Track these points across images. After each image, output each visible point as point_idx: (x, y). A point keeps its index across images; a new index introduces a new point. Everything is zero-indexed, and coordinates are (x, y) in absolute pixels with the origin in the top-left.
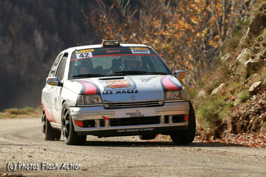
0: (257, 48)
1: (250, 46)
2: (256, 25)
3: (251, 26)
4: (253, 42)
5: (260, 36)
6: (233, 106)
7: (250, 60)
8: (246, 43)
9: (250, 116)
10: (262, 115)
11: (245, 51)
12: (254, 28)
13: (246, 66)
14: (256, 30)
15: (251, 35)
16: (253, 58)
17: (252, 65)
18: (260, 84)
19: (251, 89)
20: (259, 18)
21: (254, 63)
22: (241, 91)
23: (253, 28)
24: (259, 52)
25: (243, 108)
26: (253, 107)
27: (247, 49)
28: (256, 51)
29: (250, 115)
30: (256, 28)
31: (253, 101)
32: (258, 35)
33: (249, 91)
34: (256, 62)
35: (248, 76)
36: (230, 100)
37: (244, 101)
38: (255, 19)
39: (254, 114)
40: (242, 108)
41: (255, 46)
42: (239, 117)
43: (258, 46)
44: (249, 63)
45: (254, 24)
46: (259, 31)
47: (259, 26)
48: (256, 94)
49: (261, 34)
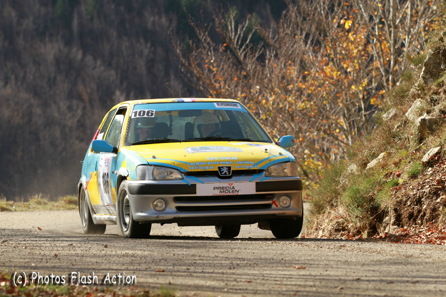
0: (435, 97)
1: (425, 94)
2: (435, 63)
3: (426, 65)
4: (430, 89)
5: (440, 80)
6: (397, 184)
7: (425, 116)
8: (418, 90)
9: (423, 200)
10: (441, 198)
11: (418, 103)
12: (432, 67)
13: (419, 124)
14: (434, 70)
15: (426, 79)
16: (428, 112)
17: (427, 123)
18: (439, 150)
19: (425, 158)
20: (439, 53)
21: (430, 120)
22: (410, 162)
23: (430, 68)
24: (439, 104)
25: (413, 187)
26: (428, 186)
27: (420, 99)
28: (434, 102)
29: (422, 197)
30: (434, 67)
31: (428, 177)
32: (438, 78)
33: (423, 162)
34: (434, 119)
35: (421, 140)
36: (394, 175)
37: (414, 176)
38: (433, 55)
39: (429, 196)
40: (411, 187)
41: (432, 94)
42: (406, 201)
43: (436, 95)
44: (424, 120)
45: (432, 62)
46: (440, 73)
47: (440, 64)
48: (432, 166)
49: (442, 76)
